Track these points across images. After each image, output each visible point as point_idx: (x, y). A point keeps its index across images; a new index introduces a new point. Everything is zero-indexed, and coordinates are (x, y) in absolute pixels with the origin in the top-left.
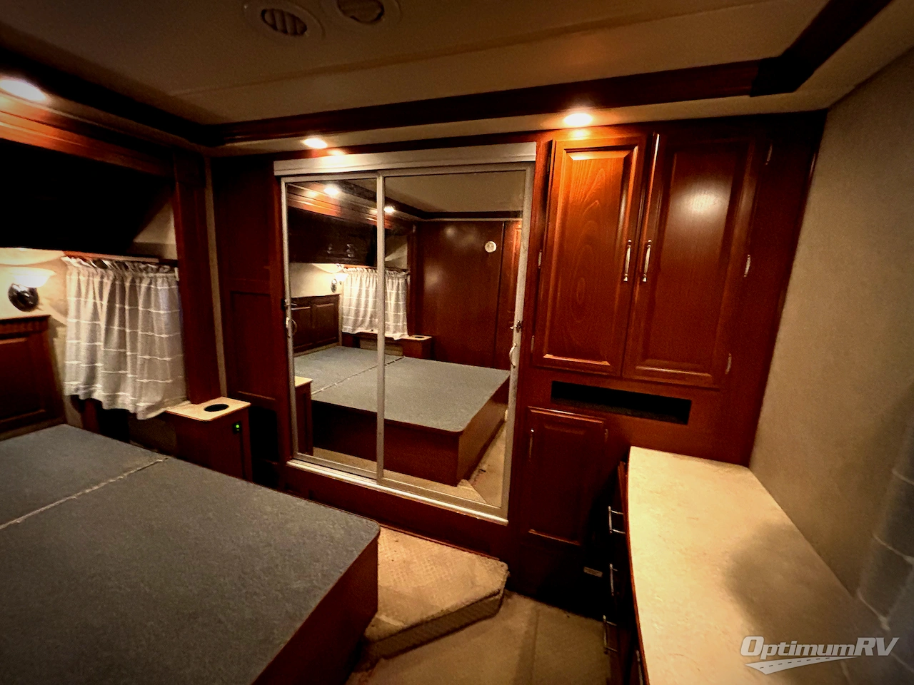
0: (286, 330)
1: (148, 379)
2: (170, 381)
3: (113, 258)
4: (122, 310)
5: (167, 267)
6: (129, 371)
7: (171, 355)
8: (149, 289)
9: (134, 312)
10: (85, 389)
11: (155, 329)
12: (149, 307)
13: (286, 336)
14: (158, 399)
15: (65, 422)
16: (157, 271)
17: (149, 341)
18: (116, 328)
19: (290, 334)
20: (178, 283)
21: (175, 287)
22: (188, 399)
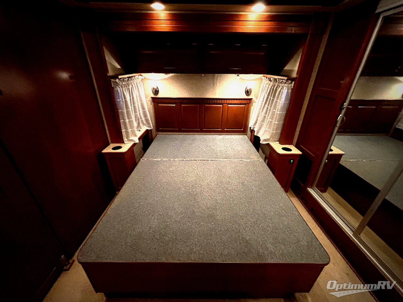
0: (337, 122)
1: (268, 129)
2: (274, 132)
3: (274, 77)
4: (270, 99)
5: (290, 81)
6: (265, 124)
7: (278, 121)
8: (280, 91)
9: (273, 100)
10: (253, 126)
11: (277, 109)
12: (278, 99)
13: (335, 125)
14: (268, 138)
15: (247, 135)
16: (285, 83)
17: (273, 113)
18: (266, 106)
19: (338, 125)
20: (292, 89)
21: (290, 91)
22: (279, 141)
